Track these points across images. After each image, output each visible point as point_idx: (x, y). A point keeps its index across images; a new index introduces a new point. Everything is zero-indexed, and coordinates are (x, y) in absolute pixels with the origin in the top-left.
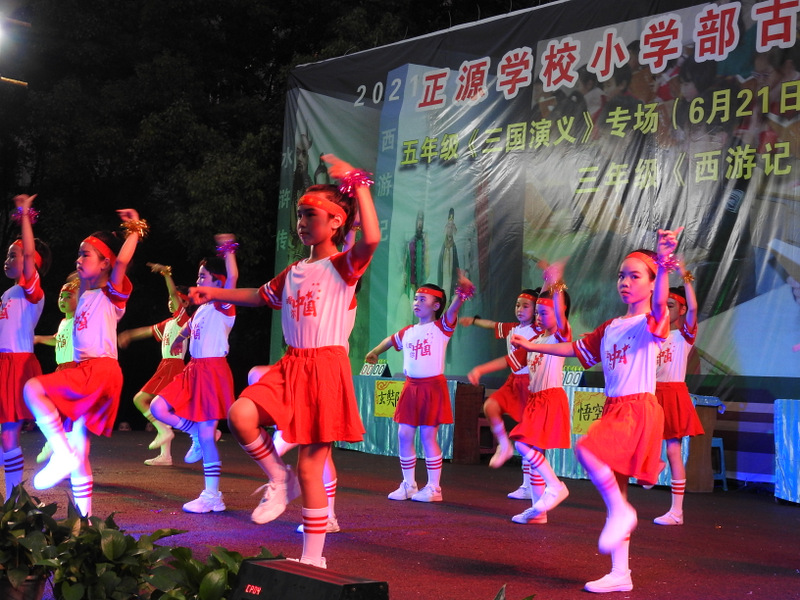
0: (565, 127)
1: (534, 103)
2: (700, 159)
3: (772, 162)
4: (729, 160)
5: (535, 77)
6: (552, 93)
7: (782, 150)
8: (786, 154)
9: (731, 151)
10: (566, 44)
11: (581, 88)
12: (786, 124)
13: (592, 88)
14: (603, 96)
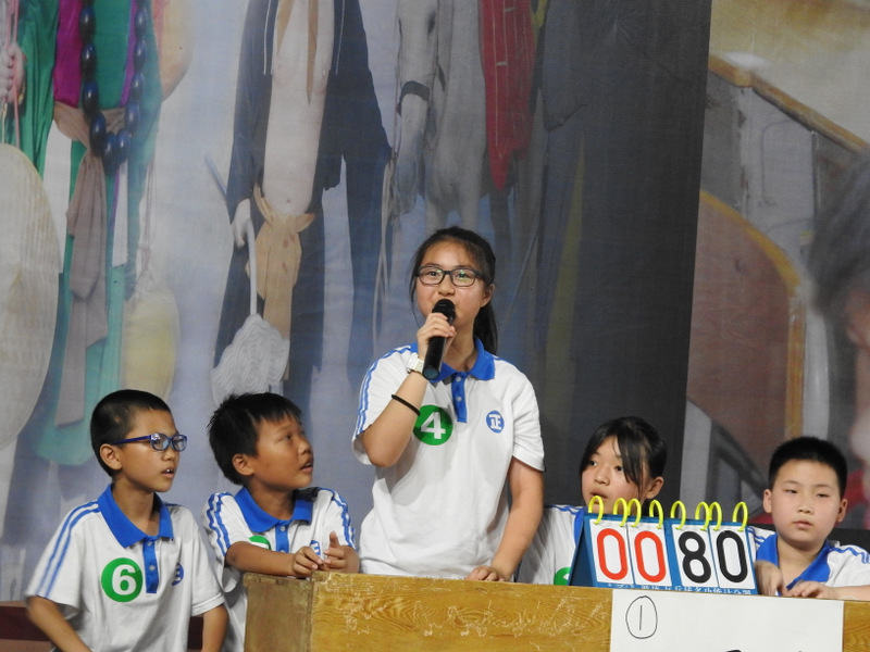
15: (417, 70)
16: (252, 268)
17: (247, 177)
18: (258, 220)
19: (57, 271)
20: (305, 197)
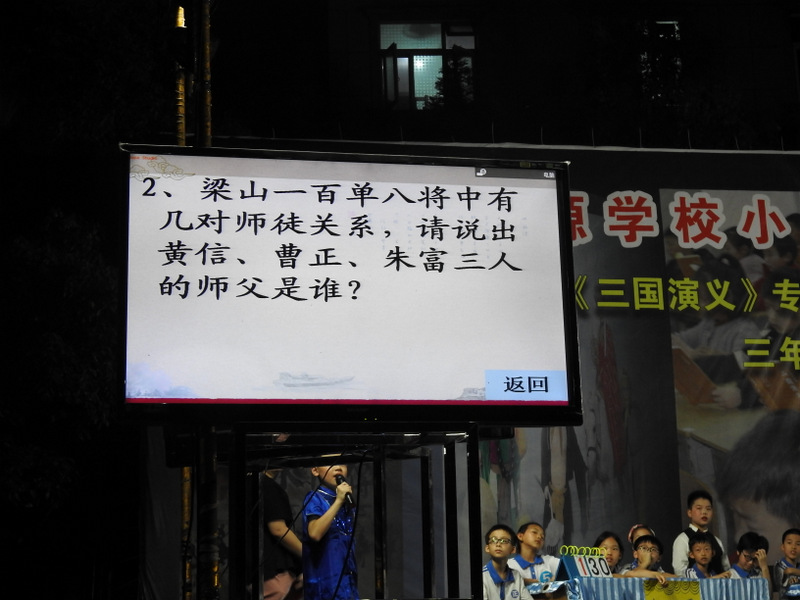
0: (719, 292)
1: (668, 258)
5: (664, 228)
6: (692, 251)
10: (702, 201)
11: (733, 251)
13: (748, 255)
14: (764, 266)
15: (592, 443)
16: (551, 505)
17: (546, 479)
18: (551, 491)
19: (496, 511)
20: (563, 483)
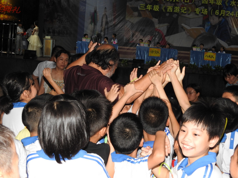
2: (169, 7)
3: (183, 10)
4: (175, 9)
7: (185, 9)
8: (186, 10)
9: (175, 7)
12: (186, 4)
